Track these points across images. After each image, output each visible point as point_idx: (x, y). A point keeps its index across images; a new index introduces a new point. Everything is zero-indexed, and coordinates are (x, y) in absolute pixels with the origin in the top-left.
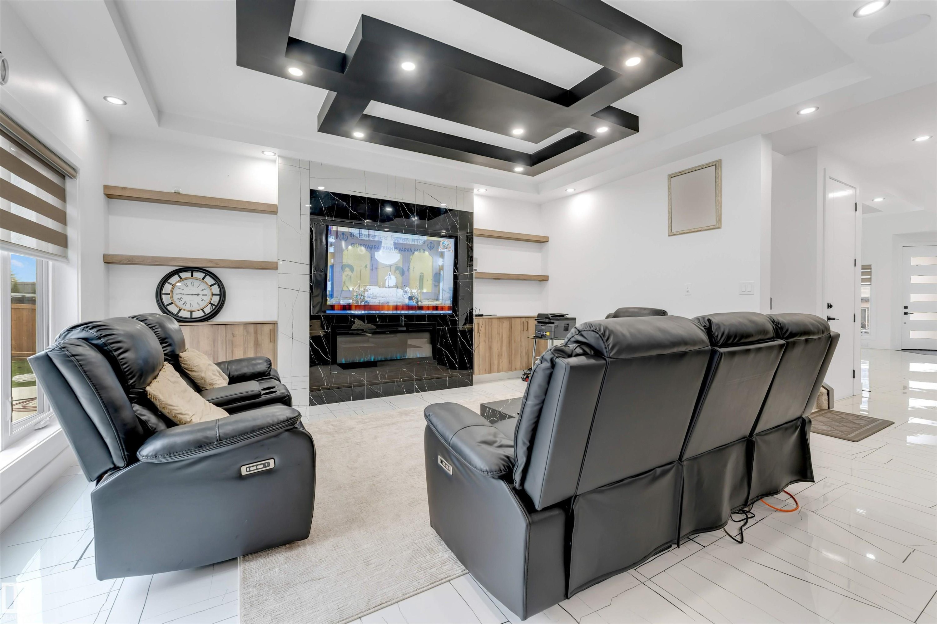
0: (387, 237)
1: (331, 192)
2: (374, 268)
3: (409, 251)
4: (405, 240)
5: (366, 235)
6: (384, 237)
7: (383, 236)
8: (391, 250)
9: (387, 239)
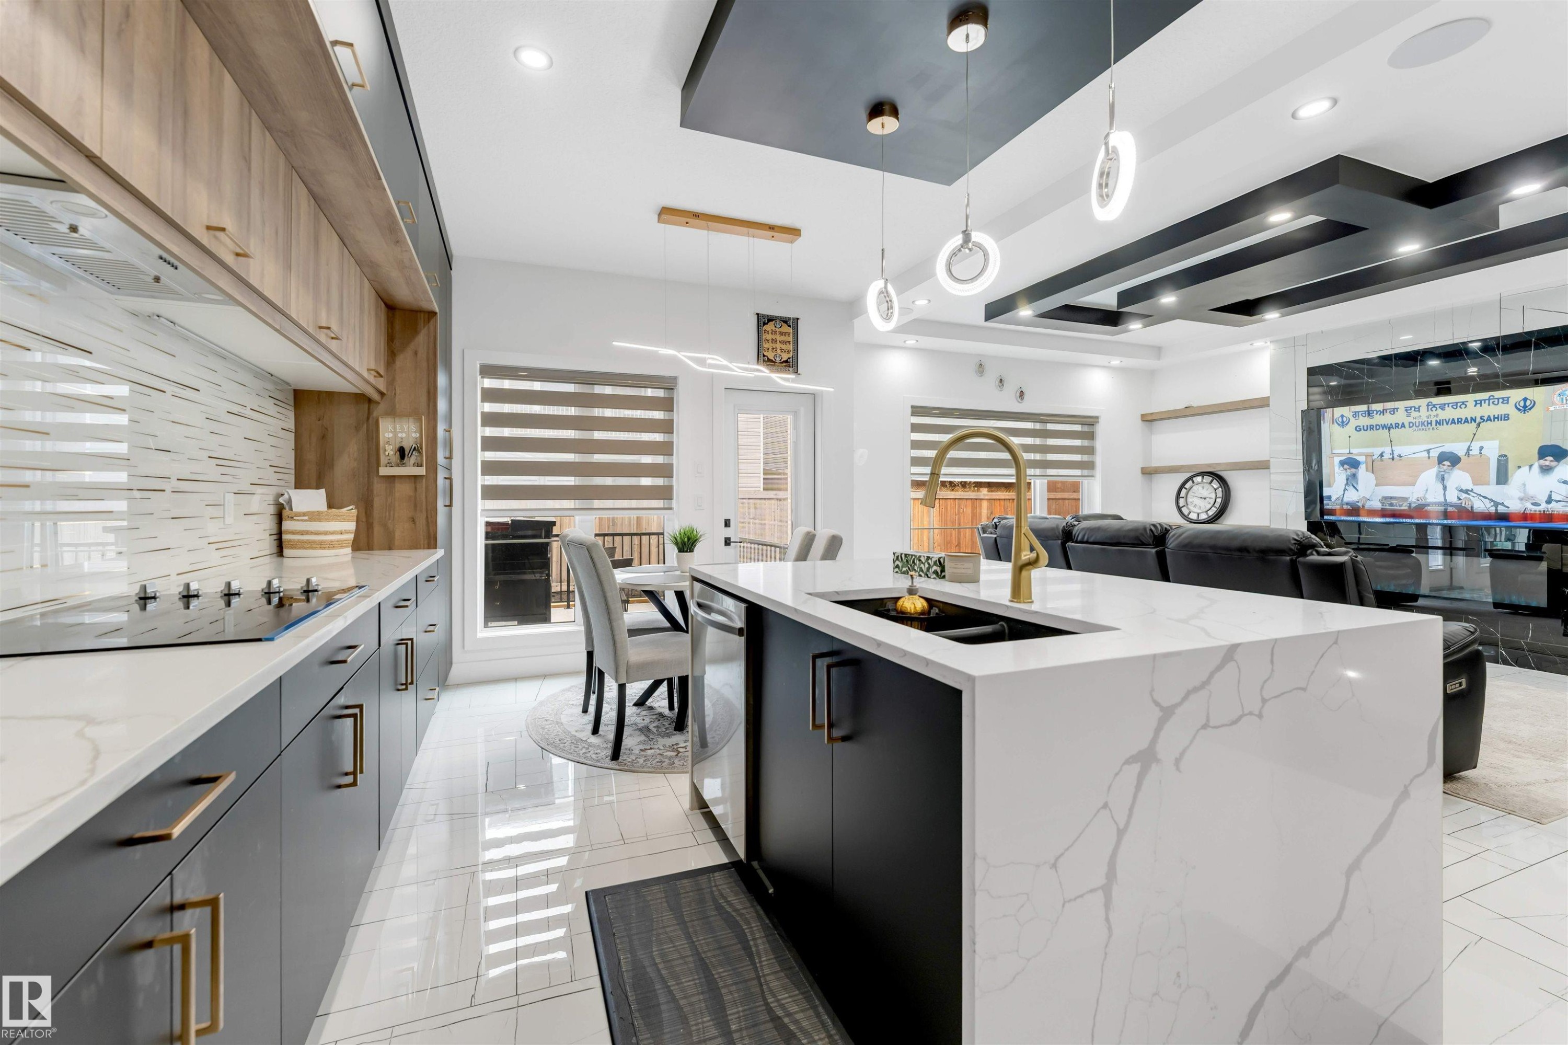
0: (1419, 407)
1: (1335, 364)
2: (1395, 456)
3: (1468, 422)
4: (1459, 404)
5: (1380, 411)
6: (1413, 409)
7: (1411, 407)
8: (1429, 425)
9: (1419, 411)
